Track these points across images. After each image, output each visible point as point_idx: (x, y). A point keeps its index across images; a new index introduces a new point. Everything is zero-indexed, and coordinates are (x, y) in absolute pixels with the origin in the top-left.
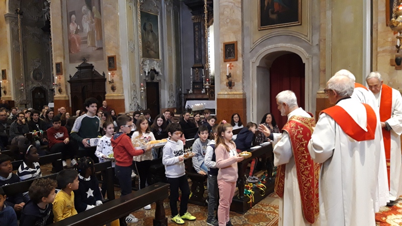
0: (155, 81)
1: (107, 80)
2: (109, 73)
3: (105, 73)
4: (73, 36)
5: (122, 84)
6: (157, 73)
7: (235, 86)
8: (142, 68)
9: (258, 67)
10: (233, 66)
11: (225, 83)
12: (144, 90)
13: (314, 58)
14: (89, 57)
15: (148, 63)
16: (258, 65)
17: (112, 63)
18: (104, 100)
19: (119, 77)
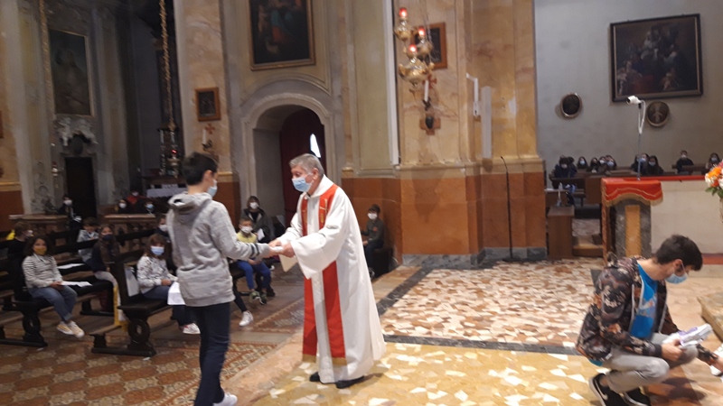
0: (84, 155)
5: (14, 163)
6: (88, 141)
8: (54, 133)
9: (255, 130)
10: (213, 128)
13: (336, 116)
15: (68, 122)
16: (254, 126)
19: (8, 152)
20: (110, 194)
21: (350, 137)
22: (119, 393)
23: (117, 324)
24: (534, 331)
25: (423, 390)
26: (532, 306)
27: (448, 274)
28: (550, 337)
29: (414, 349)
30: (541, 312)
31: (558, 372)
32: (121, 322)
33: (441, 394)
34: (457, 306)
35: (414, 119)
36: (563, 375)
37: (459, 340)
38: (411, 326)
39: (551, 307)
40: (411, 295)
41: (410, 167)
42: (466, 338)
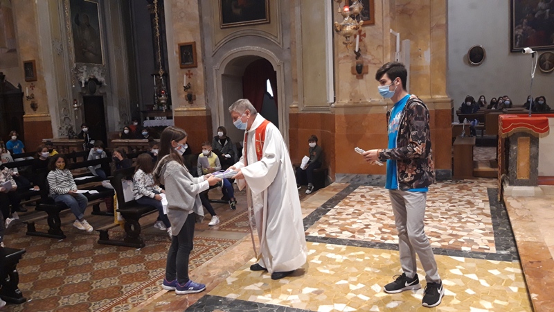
0: (97, 94)
1: (25, 95)
3: (21, 85)
5: (45, 99)
6: (100, 84)
7: (197, 99)
8: (75, 77)
10: (191, 74)
11: (184, 96)
15: (85, 69)
16: (223, 73)
17: (30, 70)
19: (41, 91)
20: (117, 124)
21: (296, 81)
22: (115, 275)
23: (116, 223)
24: (438, 237)
25: (346, 282)
26: (438, 217)
27: (371, 190)
28: (451, 242)
29: (341, 248)
30: (445, 222)
31: (456, 271)
32: (119, 221)
33: (360, 286)
34: (377, 215)
35: (347, 66)
36: (460, 273)
37: (377, 243)
38: (339, 230)
39: (453, 218)
40: (341, 206)
41: (343, 104)
42: (383, 241)
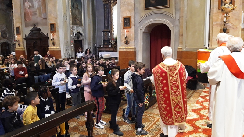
0: (80, 39)
1: (50, 38)
2: (51, 34)
3: (48, 34)
4: (27, 10)
5: (59, 41)
6: (81, 35)
7: (130, 43)
8: (72, 32)
9: (143, 32)
10: (128, 31)
11: (124, 41)
12: (73, 45)
13: (176, 27)
14: (37, 23)
15: (76, 28)
16: (143, 31)
17: (53, 27)
18: (48, 51)
19: (57, 37)
21: (182, 35)
